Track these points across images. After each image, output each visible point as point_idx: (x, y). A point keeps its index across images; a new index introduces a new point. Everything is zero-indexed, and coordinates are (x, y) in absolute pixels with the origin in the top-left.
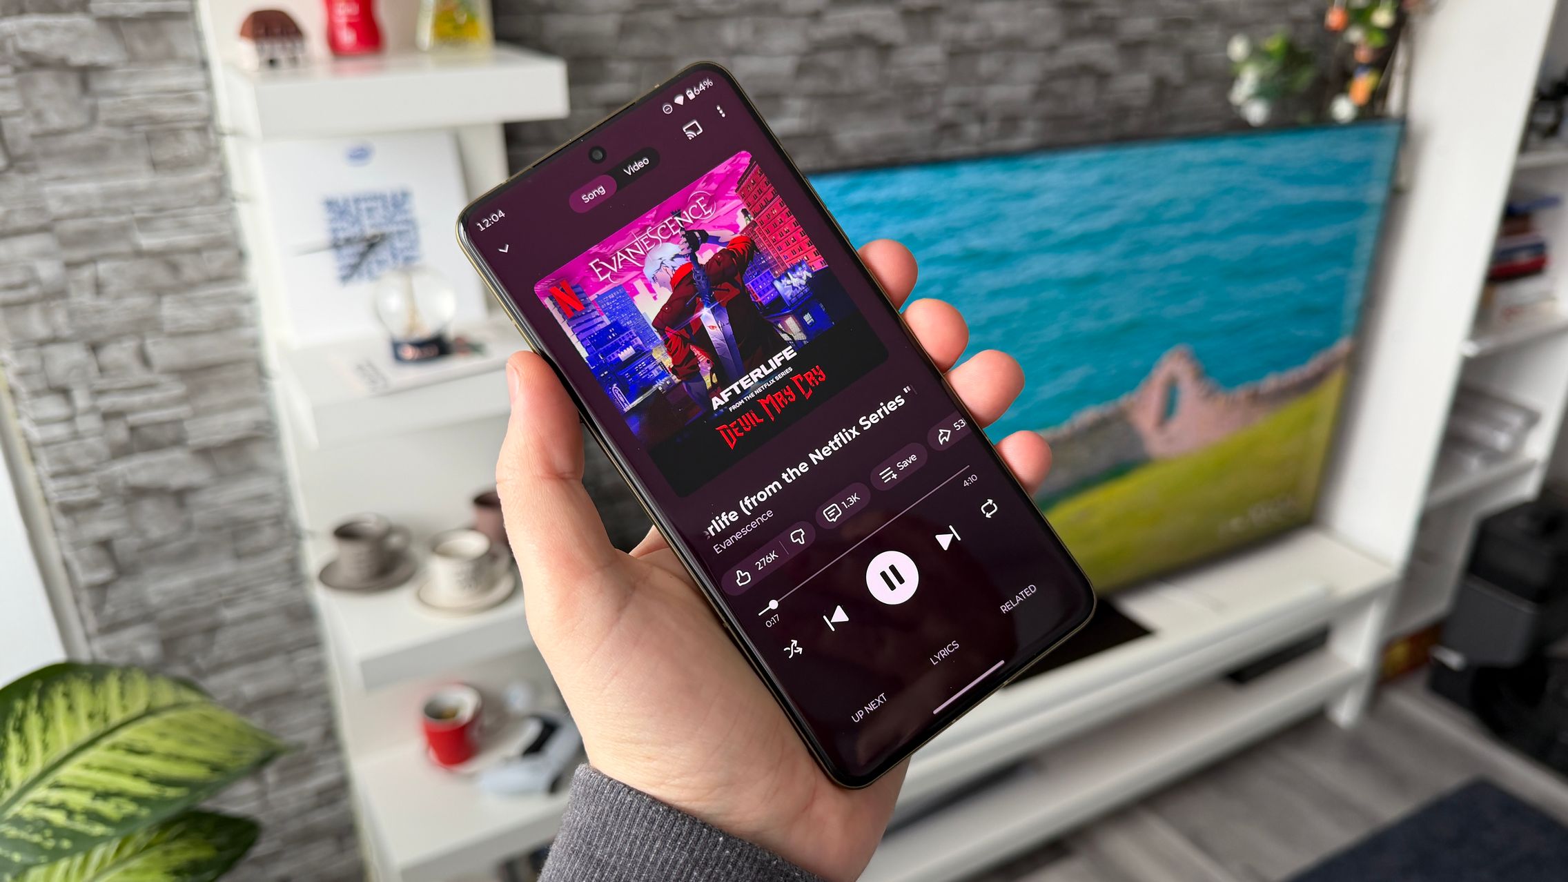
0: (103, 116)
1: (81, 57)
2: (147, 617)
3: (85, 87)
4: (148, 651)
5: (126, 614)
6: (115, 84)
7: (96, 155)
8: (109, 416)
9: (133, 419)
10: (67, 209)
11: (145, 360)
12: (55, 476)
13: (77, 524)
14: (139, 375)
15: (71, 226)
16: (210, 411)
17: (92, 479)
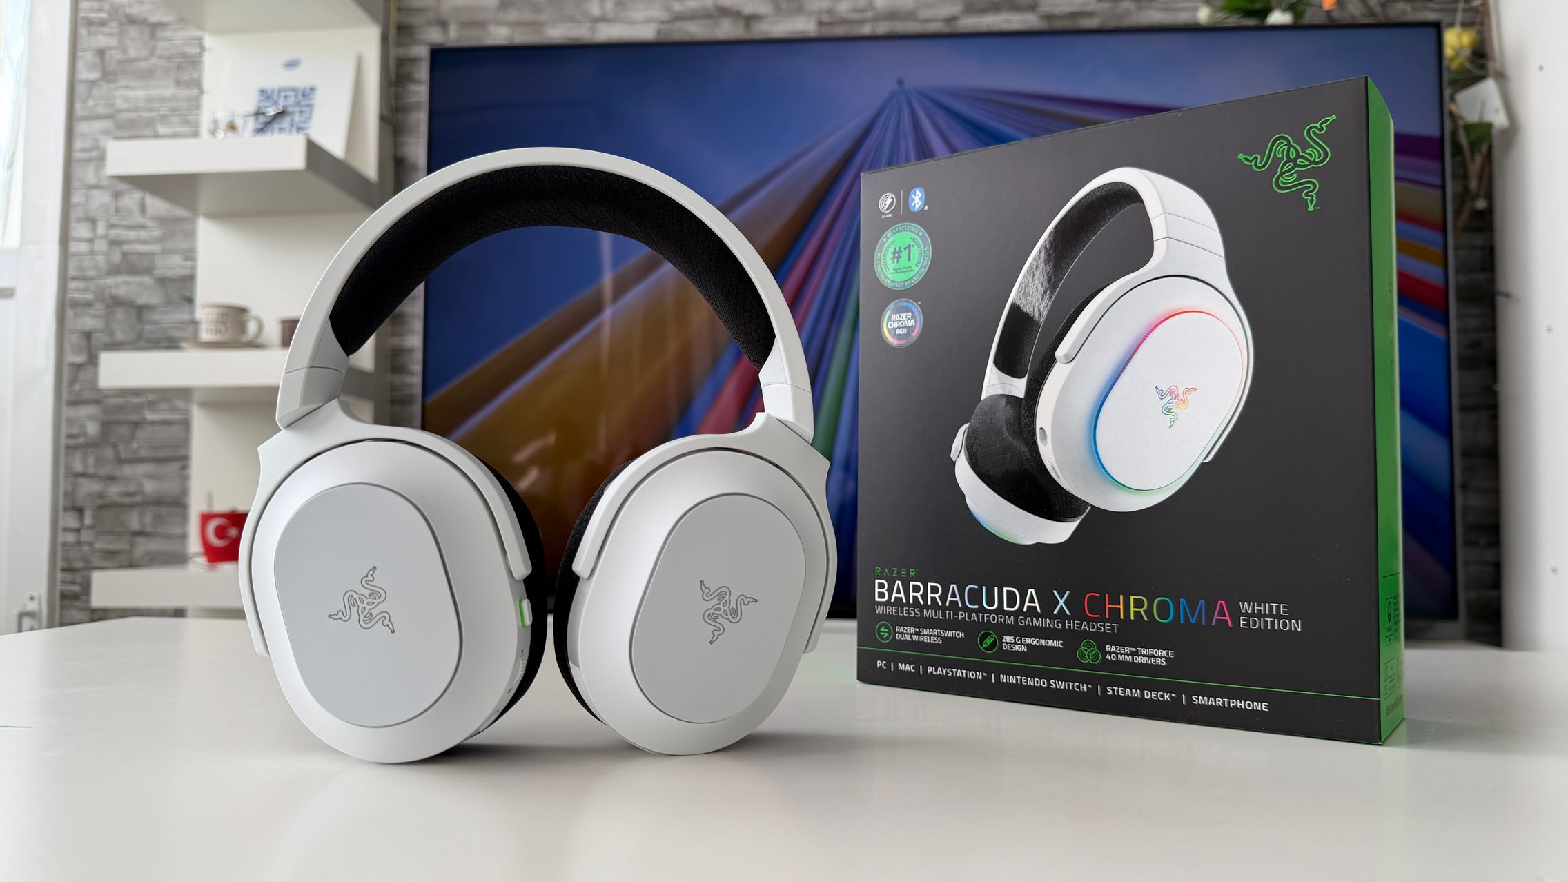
0: (158, 52)
1: (154, 18)
2: (97, 402)
3: (153, 36)
4: (92, 429)
5: (87, 395)
6: (169, 34)
7: (147, 75)
8: (115, 243)
9: (126, 248)
10: (125, 106)
11: (143, 208)
12: (74, 278)
13: (76, 315)
14: (138, 219)
15: (125, 116)
16: (173, 252)
17: (92, 286)
